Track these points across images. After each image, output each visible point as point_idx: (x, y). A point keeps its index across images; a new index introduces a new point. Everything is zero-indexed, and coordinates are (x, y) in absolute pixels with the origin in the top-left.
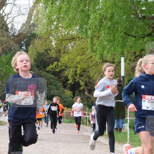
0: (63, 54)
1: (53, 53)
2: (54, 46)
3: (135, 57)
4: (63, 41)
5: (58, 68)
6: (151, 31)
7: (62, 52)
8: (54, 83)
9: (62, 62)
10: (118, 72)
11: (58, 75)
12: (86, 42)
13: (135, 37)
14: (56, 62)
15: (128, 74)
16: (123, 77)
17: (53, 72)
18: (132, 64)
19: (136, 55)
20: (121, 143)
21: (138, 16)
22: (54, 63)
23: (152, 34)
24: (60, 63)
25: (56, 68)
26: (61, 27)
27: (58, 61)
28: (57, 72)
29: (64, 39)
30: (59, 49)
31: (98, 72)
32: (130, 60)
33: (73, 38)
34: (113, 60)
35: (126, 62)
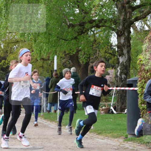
0: (9, 54)
1: (2, 53)
2: (3, 48)
3: (65, 55)
4: (10, 44)
5: (5, 65)
6: (76, 35)
7: (9, 52)
8: (2, 77)
9: (9, 60)
10: (53, 67)
11: (6, 71)
12: (27, 44)
13: (65, 40)
14: (4, 60)
15: (60, 68)
16: (56, 71)
17: (2, 68)
18: (63, 60)
19: (66, 54)
20: (52, 121)
21: (67, 24)
22: (2, 61)
23: (78, 37)
24: (6, 61)
25: (3, 65)
26: (8, 33)
27: (5, 59)
28: (4, 68)
29: (10, 42)
30: (6, 50)
31: (37, 67)
32: (61, 57)
33: (18, 42)
34: (48, 58)
35: (58, 59)
